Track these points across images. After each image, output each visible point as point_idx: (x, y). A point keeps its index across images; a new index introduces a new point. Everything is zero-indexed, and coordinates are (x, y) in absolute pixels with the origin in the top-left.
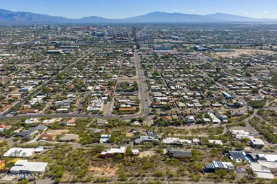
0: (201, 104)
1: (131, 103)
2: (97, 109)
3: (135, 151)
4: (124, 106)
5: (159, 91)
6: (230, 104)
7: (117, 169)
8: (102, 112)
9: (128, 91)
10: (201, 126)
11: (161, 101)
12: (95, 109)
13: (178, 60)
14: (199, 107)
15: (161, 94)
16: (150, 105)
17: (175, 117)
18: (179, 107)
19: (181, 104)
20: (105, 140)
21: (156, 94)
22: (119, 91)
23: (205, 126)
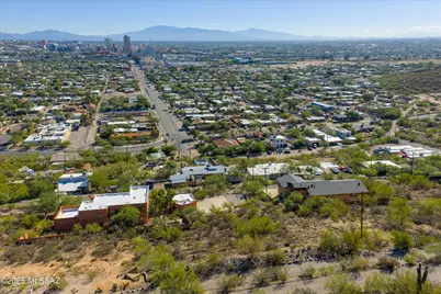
0: (285, 118)
1: (138, 125)
2: (53, 138)
3: (181, 198)
4: (122, 130)
5: (192, 106)
6: (339, 116)
7: (128, 257)
8: (67, 143)
9: (126, 109)
10: (306, 152)
11: (203, 119)
12: (47, 138)
13: (212, 73)
14: (283, 124)
15: (198, 111)
16: (180, 127)
17: (243, 140)
18: (243, 126)
19: (245, 122)
20: (73, 187)
21: (188, 110)
22: (109, 110)
23: (315, 151)
